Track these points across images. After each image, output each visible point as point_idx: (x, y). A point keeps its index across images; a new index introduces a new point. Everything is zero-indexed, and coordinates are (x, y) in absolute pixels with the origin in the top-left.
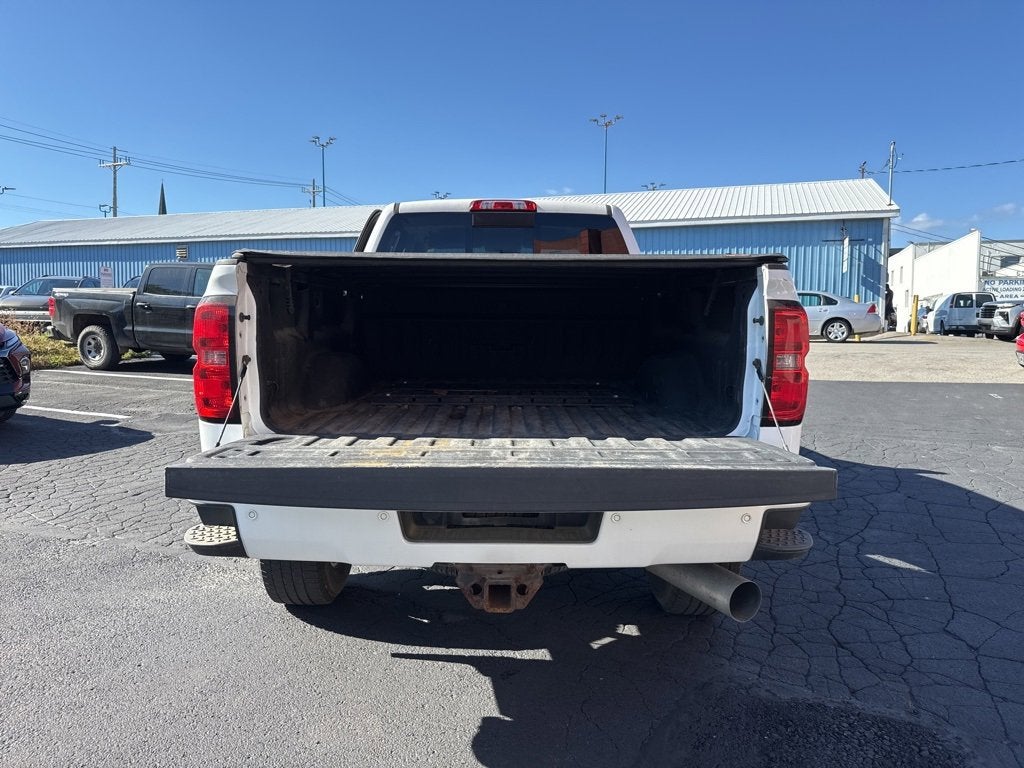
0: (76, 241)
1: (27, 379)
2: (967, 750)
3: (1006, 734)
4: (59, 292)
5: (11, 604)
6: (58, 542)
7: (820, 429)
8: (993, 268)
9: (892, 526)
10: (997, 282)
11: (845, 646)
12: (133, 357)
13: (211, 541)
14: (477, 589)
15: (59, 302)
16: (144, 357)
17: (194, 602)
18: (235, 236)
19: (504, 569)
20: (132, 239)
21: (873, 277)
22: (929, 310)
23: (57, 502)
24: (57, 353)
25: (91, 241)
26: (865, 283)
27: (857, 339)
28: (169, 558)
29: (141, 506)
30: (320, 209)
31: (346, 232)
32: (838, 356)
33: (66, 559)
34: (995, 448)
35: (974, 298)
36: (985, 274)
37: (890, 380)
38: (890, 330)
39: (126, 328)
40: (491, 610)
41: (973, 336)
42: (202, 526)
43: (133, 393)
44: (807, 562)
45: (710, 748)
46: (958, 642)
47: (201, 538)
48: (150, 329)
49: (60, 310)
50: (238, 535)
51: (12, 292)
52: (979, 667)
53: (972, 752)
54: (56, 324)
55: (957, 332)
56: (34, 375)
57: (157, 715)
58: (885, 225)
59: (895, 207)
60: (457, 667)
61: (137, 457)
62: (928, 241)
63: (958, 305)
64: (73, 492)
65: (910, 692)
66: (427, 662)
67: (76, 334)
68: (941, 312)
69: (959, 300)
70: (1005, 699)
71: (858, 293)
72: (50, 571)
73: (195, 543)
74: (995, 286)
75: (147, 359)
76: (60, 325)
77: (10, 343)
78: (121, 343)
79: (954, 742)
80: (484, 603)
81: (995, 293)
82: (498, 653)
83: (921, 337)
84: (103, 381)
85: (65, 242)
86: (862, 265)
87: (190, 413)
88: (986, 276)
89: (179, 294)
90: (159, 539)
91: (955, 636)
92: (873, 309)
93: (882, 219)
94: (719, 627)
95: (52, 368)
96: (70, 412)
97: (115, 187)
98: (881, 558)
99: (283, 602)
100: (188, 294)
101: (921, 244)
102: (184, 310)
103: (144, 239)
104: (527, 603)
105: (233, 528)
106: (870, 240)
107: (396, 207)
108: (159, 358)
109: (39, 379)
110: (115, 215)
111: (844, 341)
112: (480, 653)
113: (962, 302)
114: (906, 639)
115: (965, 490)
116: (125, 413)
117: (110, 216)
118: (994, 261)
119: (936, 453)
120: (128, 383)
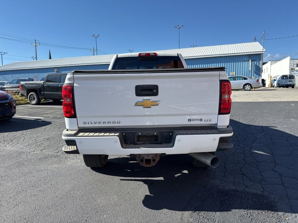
0: (26, 68)
1: (15, 108)
2: (276, 201)
3: (288, 197)
4: (22, 83)
5: (16, 169)
6: (27, 153)
7: (241, 116)
8: (294, 67)
9: (260, 142)
10: (295, 71)
11: (245, 175)
12: (44, 101)
13: (70, 150)
14: (142, 161)
15: (22, 86)
16: (47, 101)
17: (65, 168)
18: (71, 65)
19: (149, 155)
20: (42, 67)
21: (258, 71)
22: (275, 80)
23: (26, 142)
24: (22, 100)
25: (30, 68)
26: (256, 73)
27: (253, 90)
28: (58, 156)
29: (49, 142)
30: (96, 56)
31: (103, 63)
32: (248, 95)
33: (30, 157)
34: (292, 120)
35: (288, 76)
36: (292, 69)
37: (262, 101)
38: (263, 86)
39: (42, 93)
40: (146, 166)
41: (288, 88)
42: (67, 146)
43: (45, 111)
44: (235, 153)
45: (206, 202)
46: (276, 173)
47: (67, 149)
48: (48, 93)
49: (22, 88)
50: (77, 148)
51: (8, 83)
52: (282, 179)
53: (278, 201)
54: (22, 92)
55: (283, 87)
56: (17, 107)
57: (57, 197)
58: (262, 56)
59: (264, 50)
60: (138, 182)
61: (47, 129)
62: (275, 60)
63: (283, 79)
64: (30, 139)
65: (262, 187)
66: (130, 181)
67: (28, 95)
68: (279, 81)
69: (284, 77)
70: (288, 188)
71: (254, 76)
72: (25, 160)
73: (65, 150)
74: (295, 73)
75: (48, 101)
76: (23, 92)
77: (10, 98)
78: (40, 97)
79: (273, 199)
80: (144, 164)
81: (294, 75)
82: (149, 178)
83: (272, 88)
84: (36, 108)
85: (23, 68)
86: (255, 67)
87: (61, 116)
88: (292, 70)
89: (56, 82)
90: (55, 151)
91: (276, 172)
92: (258, 80)
93: (261, 54)
94: (210, 171)
95: (21, 105)
96: (27, 117)
97: (36, 51)
98: (256, 151)
99: (89, 167)
100: (59, 82)
101: (273, 61)
102: (58, 87)
103: (45, 66)
104: (155, 164)
105: (75, 146)
106: (257, 60)
107: (117, 56)
108: (51, 101)
109: (18, 108)
110: (36, 60)
111: (250, 90)
112: (144, 178)
113: (285, 78)
114: (262, 173)
115: (282, 131)
116: (43, 117)
117: (35, 60)
118: (294, 65)
119: (274, 121)
120: (43, 108)
